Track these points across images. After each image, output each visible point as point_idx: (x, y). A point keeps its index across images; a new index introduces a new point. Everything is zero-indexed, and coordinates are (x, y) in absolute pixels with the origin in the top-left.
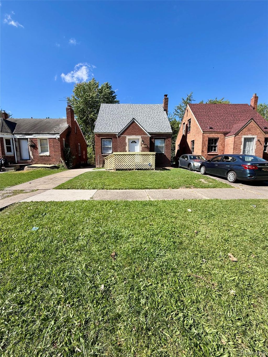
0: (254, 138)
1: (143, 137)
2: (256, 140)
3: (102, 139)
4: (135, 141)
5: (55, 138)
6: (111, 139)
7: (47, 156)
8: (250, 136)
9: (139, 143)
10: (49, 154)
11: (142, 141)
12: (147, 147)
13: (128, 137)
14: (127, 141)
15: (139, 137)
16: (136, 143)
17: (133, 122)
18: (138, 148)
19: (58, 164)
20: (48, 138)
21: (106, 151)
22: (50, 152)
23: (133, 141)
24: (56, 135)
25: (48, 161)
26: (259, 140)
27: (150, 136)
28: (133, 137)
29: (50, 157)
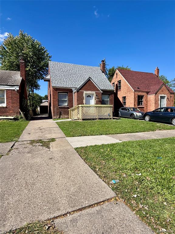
0: (165, 96)
1: (97, 92)
2: (166, 98)
3: (59, 92)
4: (90, 96)
5: (14, 90)
6: (67, 93)
7: (3, 108)
8: (163, 95)
9: (94, 97)
10: (6, 106)
11: (96, 96)
12: (100, 101)
13: (85, 92)
14: (84, 95)
15: (94, 92)
16: (91, 97)
17: (89, 80)
18: (93, 102)
19: (15, 115)
20: (6, 89)
21: (62, 104)
22: (7, 104)
23: (88, 96)
24: (15, 87)
25: (4, 113)
26: (168, 98)
27: (102, 92)
28: (89, 92)
29: (7, 109)
